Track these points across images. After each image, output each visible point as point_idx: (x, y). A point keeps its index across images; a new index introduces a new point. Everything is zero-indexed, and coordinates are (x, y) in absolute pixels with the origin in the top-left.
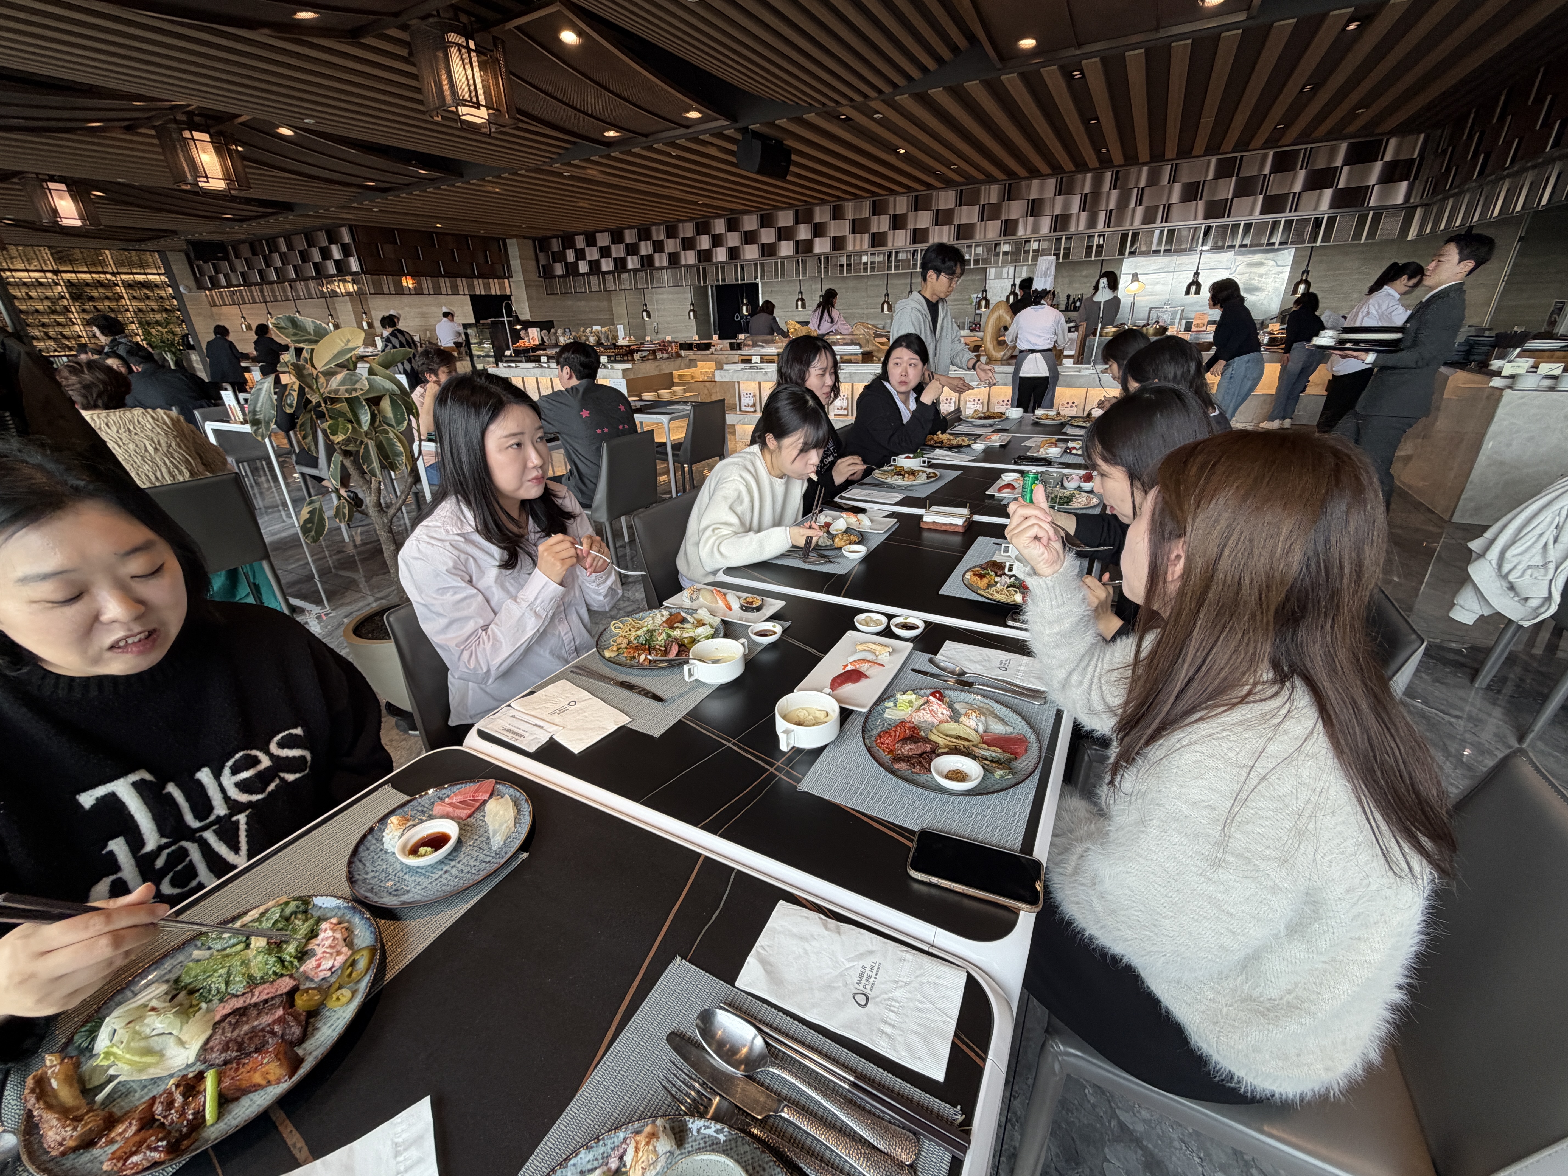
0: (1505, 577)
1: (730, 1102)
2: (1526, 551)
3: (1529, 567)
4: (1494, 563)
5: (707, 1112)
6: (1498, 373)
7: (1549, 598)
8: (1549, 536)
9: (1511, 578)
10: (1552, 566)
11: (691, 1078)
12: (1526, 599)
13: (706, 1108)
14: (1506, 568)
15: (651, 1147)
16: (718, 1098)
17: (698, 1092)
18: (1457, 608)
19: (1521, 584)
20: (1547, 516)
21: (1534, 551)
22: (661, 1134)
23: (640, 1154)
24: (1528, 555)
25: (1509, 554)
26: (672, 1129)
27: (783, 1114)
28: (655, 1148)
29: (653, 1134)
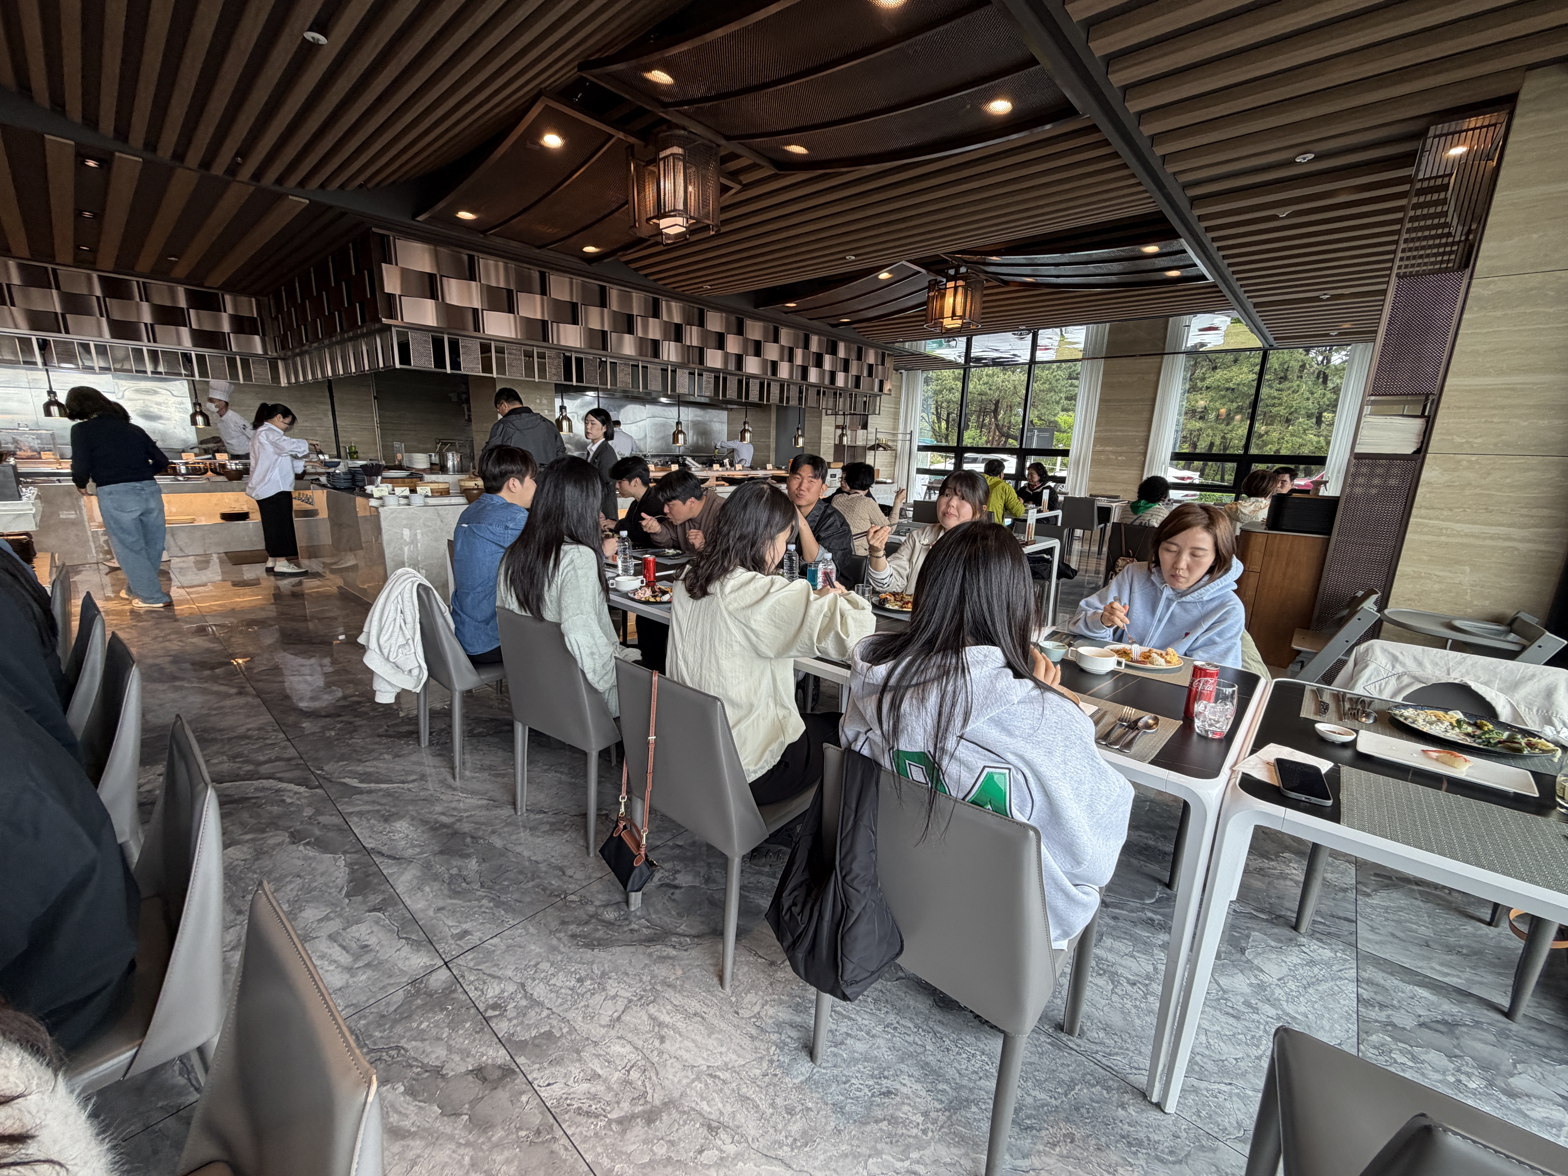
0: (388, 659)
2: (391, 636)
3: (399, 647)
4: (377, 650)
6: (371, 496)
7: (420, 666)
8: (399, 620)
9: (391, 659)
10: (410, 642)
12: (410, 671)
14: (386, 652)
18: (378, 693)
19: (400, 660)
20: (391, 607)
21: (396, 634)
24: (394, 638)
25: (382, 642)
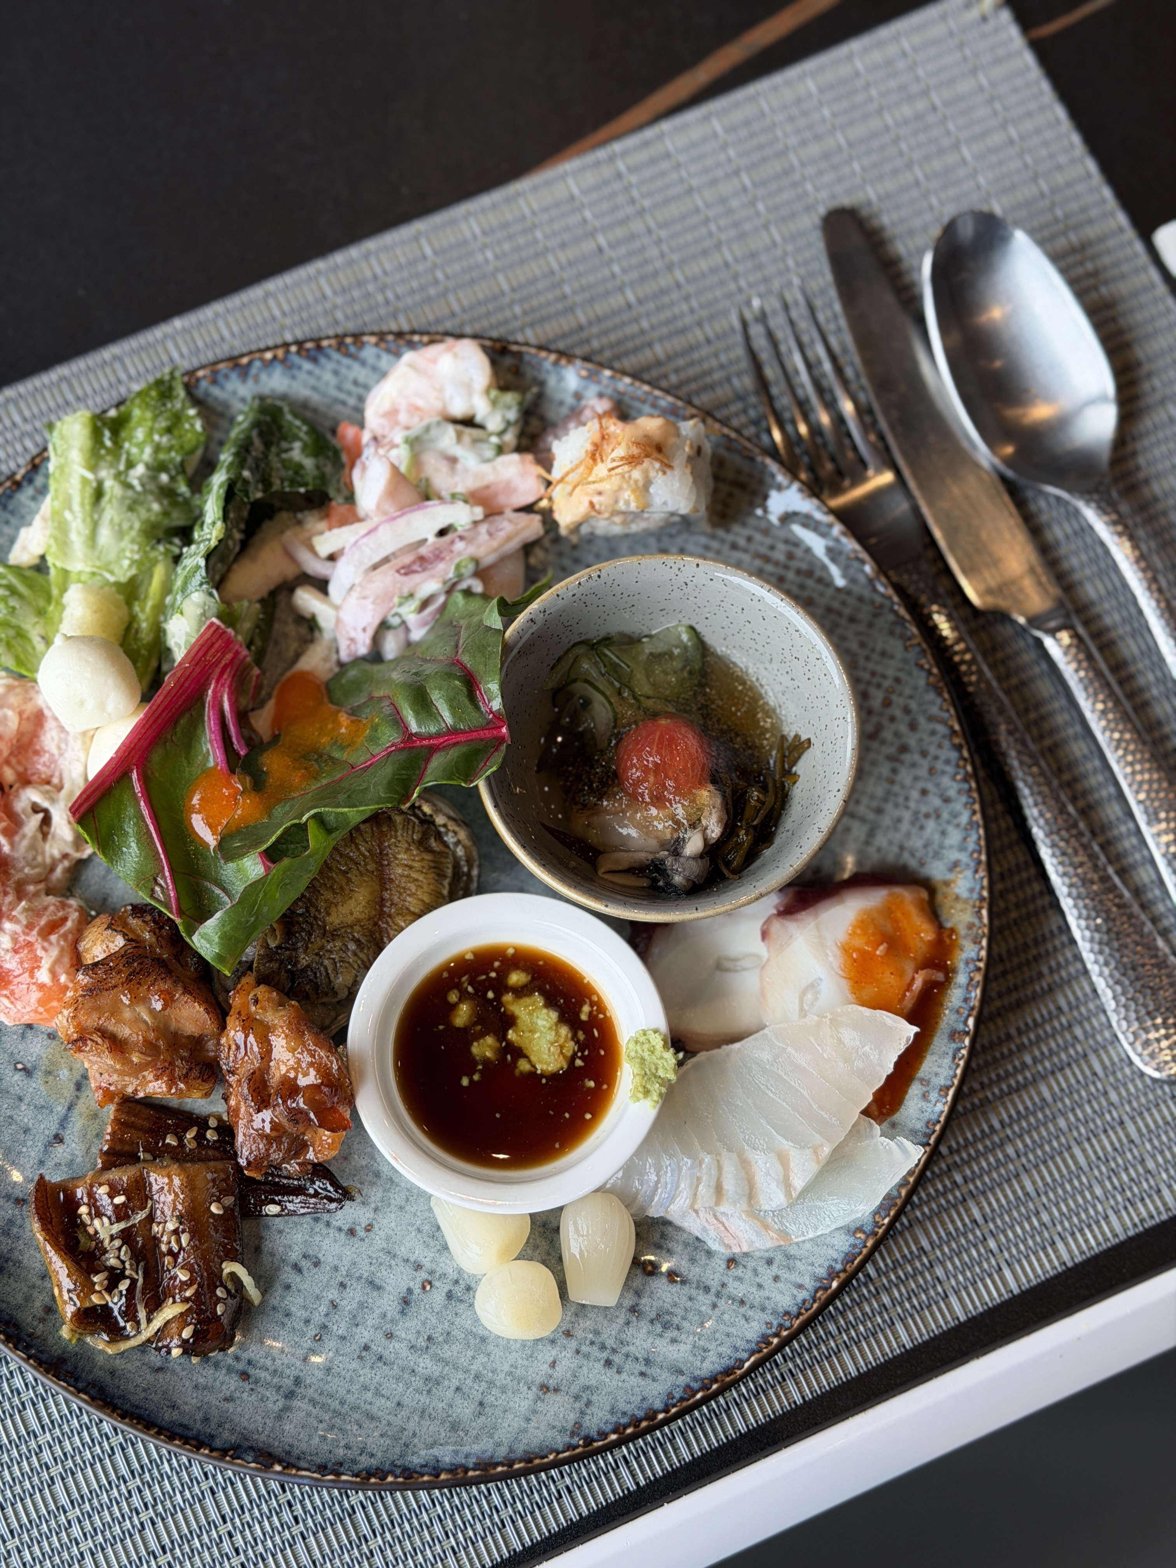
1: (916, 510)
5: (837, 490)
11: (839, 370)
13: (840, 473)
15: (637, 474)
16: (887, 477)
17: (839, 420)
22: (679, 461)
23: (601, 470)
26: (718, 463)
27: (1049, 643)
28: (648, 483)
29: (659, 448)
